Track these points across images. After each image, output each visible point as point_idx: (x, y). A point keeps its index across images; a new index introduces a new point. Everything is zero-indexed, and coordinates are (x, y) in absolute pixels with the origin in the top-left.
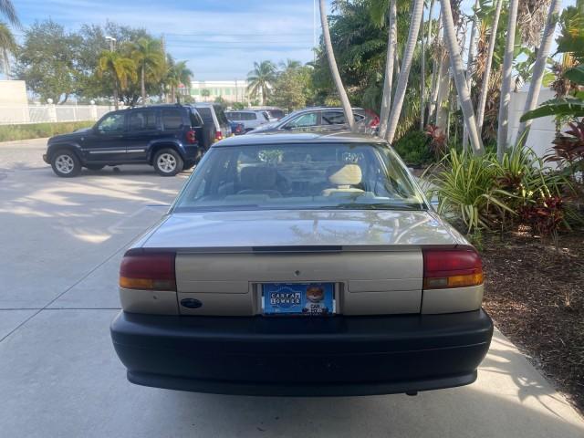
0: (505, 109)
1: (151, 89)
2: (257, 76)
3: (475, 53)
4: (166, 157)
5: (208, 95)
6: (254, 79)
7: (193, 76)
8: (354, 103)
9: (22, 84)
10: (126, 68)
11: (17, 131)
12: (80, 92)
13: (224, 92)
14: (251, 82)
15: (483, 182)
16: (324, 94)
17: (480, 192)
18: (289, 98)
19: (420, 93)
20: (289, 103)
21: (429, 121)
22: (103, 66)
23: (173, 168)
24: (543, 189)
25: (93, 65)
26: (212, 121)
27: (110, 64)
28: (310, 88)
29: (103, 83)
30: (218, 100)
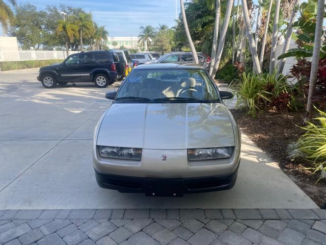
0: (274, 53)
1: (86, 42)
2: (144, 34)
3: (260, 24)
4: (100, 78)
5: (116, 45)
6: (142, 36)
7: (108, 34)
8: (198, 50)
9: (15, 39)
10: (73, 30)
11: (16, 65)
12: (46, 43)
13: (125, 43)
14: (140, 38)
15: (257, 88)
16: (181, 45)
17: (256, 92)
18: (162, 46)
19: (232, 45)
20: (162, 50)
21: (237, 59)
22: (60, 29)
23: (104, 84)
24: (285, 91)
25: (53, 28)
26: (123, 59)
27: (64, 28)
28: (174, 41)
29: (59, 38)
30: (122, 48)
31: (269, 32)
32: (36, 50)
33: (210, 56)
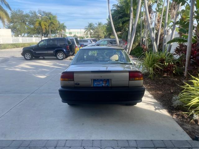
0: (165, 40)
1: (53, 32)
2: (88, 28)
4: (60, 54)
5: (71, 34)
6: (87, 29)
7: (66, 28)
8: (119, 37)
9: (10, 30)
11: (10, 46)
12: (29, 33)
13: (76, 33)
14: (86, 30)
15: (154, 61)
16: (110, 34)
18: (99, 35)
19: (140, 34)
20: (99, 37)
22: (37, 24)
23: (62, 58)
24: (171, 63)
25: (33, 24)
26: (74, 43)
27: (40, 24)
28: (106, 32)
29: (37, 30)
30: (75, 36)
31: (162, 27)
32: (23, 37)
33: (127, 41)
